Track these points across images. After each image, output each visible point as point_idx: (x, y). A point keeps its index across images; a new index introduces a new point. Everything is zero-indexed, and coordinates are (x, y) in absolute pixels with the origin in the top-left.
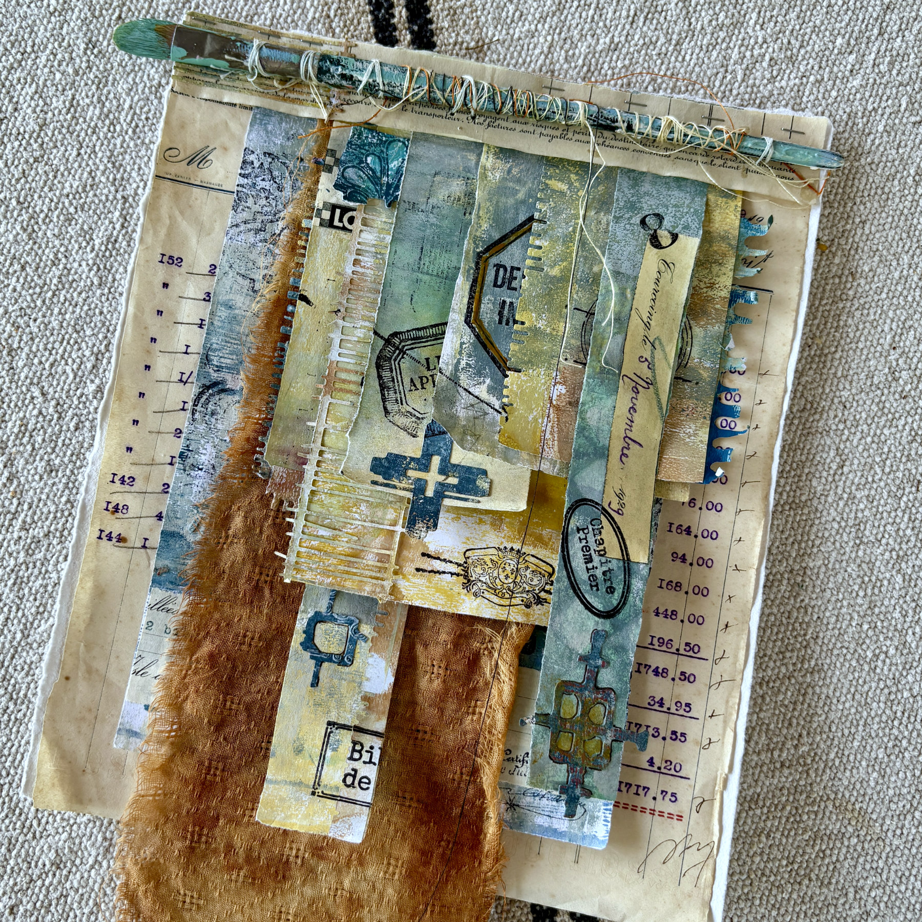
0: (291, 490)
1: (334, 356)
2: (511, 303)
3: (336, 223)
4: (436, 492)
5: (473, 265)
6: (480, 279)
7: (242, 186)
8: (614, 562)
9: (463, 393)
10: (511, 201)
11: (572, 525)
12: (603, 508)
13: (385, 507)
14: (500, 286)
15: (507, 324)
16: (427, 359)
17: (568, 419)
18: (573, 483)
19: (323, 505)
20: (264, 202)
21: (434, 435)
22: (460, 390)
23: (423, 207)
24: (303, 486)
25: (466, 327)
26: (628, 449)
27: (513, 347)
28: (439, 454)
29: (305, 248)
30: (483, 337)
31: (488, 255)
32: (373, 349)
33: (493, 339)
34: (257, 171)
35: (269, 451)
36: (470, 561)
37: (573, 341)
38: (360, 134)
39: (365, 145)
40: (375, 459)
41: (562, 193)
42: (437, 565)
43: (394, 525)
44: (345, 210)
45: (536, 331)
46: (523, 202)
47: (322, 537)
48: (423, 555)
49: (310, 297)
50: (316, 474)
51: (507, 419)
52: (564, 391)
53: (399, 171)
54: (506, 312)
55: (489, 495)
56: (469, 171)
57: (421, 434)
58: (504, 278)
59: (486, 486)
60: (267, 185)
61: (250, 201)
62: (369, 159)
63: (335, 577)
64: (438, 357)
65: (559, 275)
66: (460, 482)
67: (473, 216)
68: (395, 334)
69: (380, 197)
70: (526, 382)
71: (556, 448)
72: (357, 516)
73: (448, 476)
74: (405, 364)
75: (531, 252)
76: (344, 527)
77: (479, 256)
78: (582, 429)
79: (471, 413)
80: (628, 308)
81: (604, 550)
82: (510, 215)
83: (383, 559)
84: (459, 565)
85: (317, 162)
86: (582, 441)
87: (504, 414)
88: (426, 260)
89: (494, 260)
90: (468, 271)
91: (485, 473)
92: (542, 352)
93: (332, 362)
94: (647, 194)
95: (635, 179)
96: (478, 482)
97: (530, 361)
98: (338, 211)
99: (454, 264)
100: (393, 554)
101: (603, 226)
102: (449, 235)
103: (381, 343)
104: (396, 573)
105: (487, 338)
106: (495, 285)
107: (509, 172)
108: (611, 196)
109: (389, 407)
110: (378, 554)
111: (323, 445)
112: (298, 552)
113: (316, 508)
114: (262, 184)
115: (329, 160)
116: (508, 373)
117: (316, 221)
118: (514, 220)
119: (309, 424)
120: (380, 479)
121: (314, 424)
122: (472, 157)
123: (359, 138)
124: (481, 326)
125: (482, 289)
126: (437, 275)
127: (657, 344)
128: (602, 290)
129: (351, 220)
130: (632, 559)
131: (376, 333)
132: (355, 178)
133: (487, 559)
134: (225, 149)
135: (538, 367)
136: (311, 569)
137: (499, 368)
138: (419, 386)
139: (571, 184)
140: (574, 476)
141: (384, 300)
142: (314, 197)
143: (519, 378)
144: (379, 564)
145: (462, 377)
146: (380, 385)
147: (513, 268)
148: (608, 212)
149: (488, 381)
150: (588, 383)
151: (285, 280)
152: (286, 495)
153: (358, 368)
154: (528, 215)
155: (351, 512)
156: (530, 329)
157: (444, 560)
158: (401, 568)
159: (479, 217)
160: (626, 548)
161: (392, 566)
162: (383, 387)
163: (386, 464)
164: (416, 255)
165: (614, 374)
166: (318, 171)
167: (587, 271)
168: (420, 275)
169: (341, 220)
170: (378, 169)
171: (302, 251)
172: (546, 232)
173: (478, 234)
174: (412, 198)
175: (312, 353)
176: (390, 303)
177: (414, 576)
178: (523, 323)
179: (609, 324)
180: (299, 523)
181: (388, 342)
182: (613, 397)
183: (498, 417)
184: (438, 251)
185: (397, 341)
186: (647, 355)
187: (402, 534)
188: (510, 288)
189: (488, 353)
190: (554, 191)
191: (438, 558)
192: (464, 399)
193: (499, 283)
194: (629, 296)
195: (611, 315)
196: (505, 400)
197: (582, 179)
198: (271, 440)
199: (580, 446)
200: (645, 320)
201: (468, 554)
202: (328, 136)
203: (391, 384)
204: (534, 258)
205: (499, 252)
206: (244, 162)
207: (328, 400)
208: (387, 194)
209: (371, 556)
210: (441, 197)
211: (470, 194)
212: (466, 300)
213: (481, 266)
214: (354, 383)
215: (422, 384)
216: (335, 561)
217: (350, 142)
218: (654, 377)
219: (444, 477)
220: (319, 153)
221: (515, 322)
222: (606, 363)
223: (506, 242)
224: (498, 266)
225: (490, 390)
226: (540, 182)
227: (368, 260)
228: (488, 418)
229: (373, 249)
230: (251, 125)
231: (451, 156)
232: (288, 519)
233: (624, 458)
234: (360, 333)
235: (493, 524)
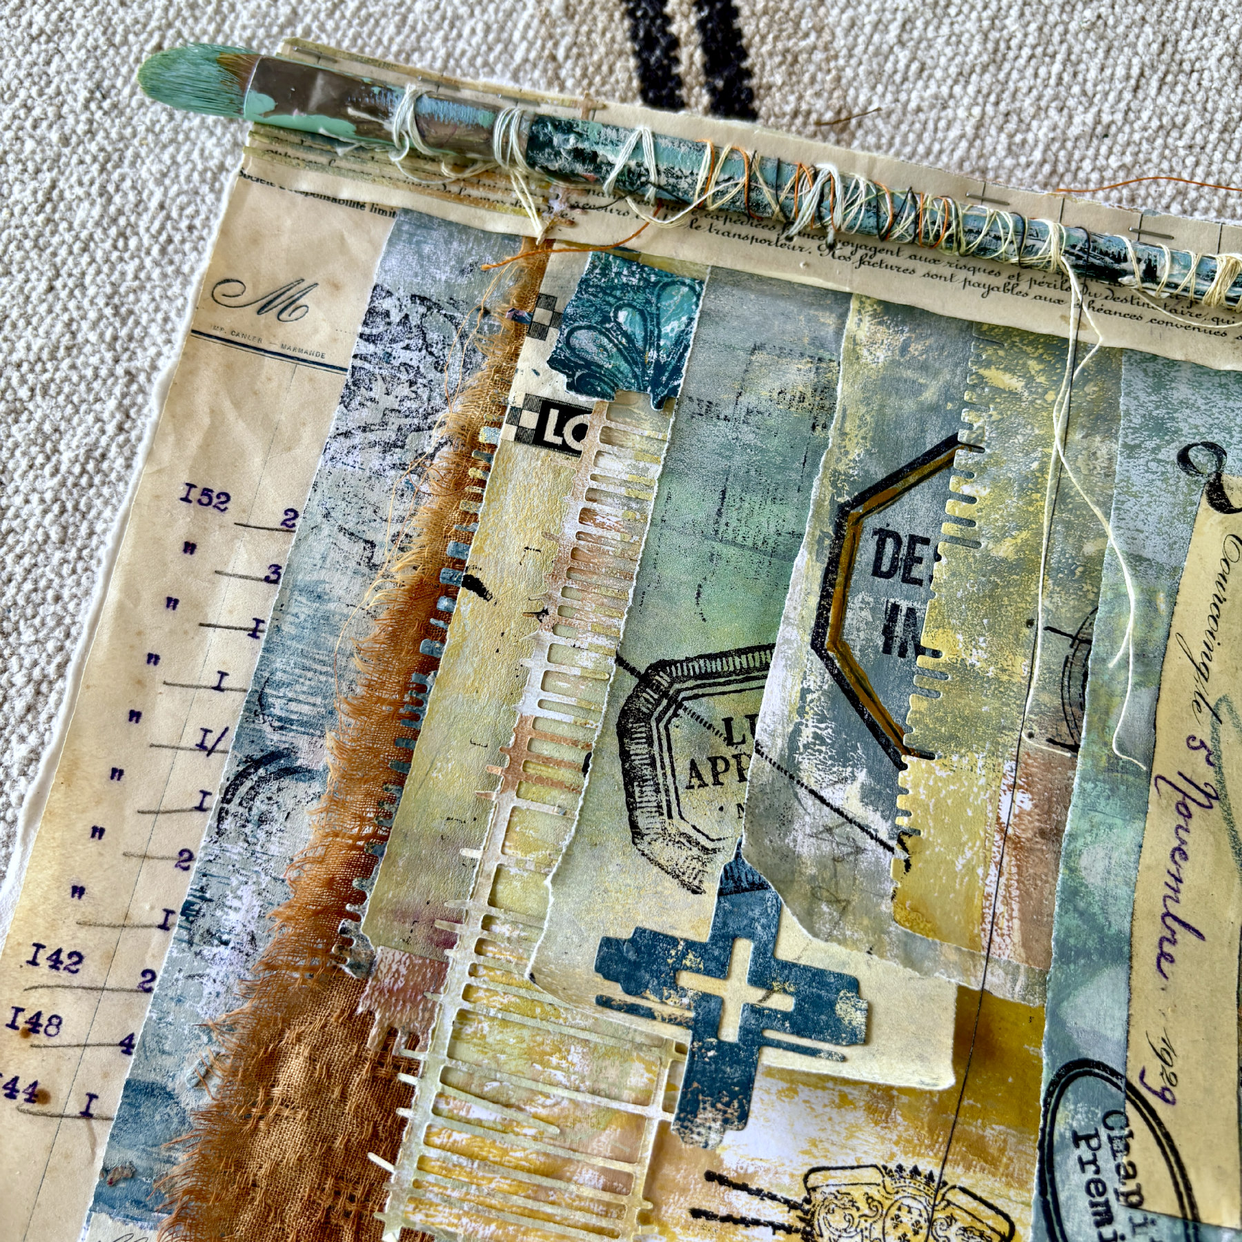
0: (415, 1005)
1: (528, 706)
2: (911, 612)
3: (549, 436)
4: (745, 1031)
5: (830, 530)
6: (844, 559)
7: (364, 358)
8: (1163, 1223)
9: (809, 801)
10: (909, 405)
11: (1062, 1128)
12: (1129, 1086)
13: (625, 1058)
14: (888, 575)
15: (902, 654)
16: (728, 722)
17: (1041, 870)
18: (1058, 1022)
19: (484, 1047)
20: (405, 390)
21: (739, 890)
22: (802, 793)
23: (728, 412)
24: (442, 998)
25: (815, 657)
26: (1173, 942)
27: (915, 703)
28: (751, 936)
29: (482, 483)
30: (850, 679)
31: (860, 510)
32: (613, 696)
33: (872, 683)
34: (396, 330)
35: (375, 910)
36: (817, 1197)
37: (1045, 698)
38: (606, 268)
39: (614, 288)
40: (607, 942)
41: (1014, 395)
42: (742, 1204)
43: (644, 1101)
44: (567, 412)
45: (965, 673)
46: (934, 408)
47: (479, 1123)
48: (710, 1176)
49: (487, 583)
50: (473, 972)
51: (908, 865)
52: (1028, 806)
53: (680, 341)
54: (899, 629)
55: (866, 1042)
56: (822, 346)
57: (712, 886)
58: (894, 559)
59: (859, 1018)
60: (413, 357)
61: (378, 389)
62: (622, 316)
63: (503, 1224)
64: (752, 718)
65: (1012, 557)
66: (799, 1008)
67: (832, 432)
68: (661, 665)
69: (641, 389)
70: (947, 781)
71: (1017, 936)
72: (560, 1076)
73: (771, 990)
74: (681, 729)
75: (953, 507)
76: (530, 1101)
77: (843, 511)
78: (1072, 894)
79: (826, 848)
80: (1160, 633)
81: (1138, 1192)
82: (909, 432)
83: (615, 1184)
84: (792, 1206)
85: (517, 318)
86: (1073, 921)
87: (901, 854)
88: (731, 516)
89: (874, 522)
90: (820, 541)
91: (854, 985)
92: (978, 716)
93: (523, 720)
94: (1183, 403)
95: (1155, 374)
96: (841, 1008)
97: (952, 737)
98: (554, 414)
99: (789, 527)
100: (640, 1172)
101: (1101, 463)
102: (781, 469)
103: (631, 682)
104: (645, 1219)
105: (860, 681)
106: (877, 572)
107: (904, 349)
108: (1114, 405)
109: (642, 822)
110: (604, 1171)
111: (492, 902)
112: (422, 1159)
113: (467, 1052)
114: (405, 356)
115: (541, 315)
116: (906, 759)
117: (509, 431)
118: (916, 441)
119: (467, 853)
120: (615, 991)
121: (476, 854)
122: (829, 320)
123: (604, 274)
124: (846, 656)
125: (848, 578)
126: (755, 548)
127: (1223, 712)
128: (1106, 593)
129: (580, 432)
130: (1205, 1215)
131: (620, 661)
132: (592, 348)
133: (857, 1193)
134: (336, 287)
135: (970, 748)
136: (448, 1201)
137: (886, 747)
138: (708, 778)
139: (1030, 380)
140: (1058, 1002)
141: (640, 594)
142: (507, 385)
143: (931, 771)
144: (607, 1197)
145: (805, 765)
146: (626, 773)
147: (914, 540)
148: (1110, 435)
149: (862, 776)
150: (1083, 791)
151: (438, 546)
152: (403, 1017)
153: (580, 735)
154: (943, 435)
155: (546, 1064)
156: (951, 666)
157: (758, 1193)
158: (657, 1206)
159: (843, 434)
160: (1189, 1188)
161: (636, 1203)
162: (630, 778)
163: (632, 956)
164: (712, 506)
165: (1138, 772)
166: (518, 335)
167: (1070, 551)
168: (718, 547)
169: (559, 431)
170: (639, 334)
171: (477, 490)
172: (983, 470)
173: (841, 467)
174: (706, 392)
175: (483, 699)
176: (652, 600)
177: (686, 1227)
178: (936, 654)
179: (1124, 664)
180: (426, 1088)
181: (645, 680)
182: (1138, 824)
183: (887, 859)
184: (758, 499)
185: (663, 679)
186: (1204, 734)
187: (664, 1126)
188: (907, 580)
189: (861, 714)
190: (997, 390)
191: (744, 1187)
192: (810, 815)
193: (885, 568)
194: (1162, 606)
195: (1126, 646)
196: (903, 822)
197: (1050, 369)
198: (380, 888)
199: (1068, 931)
200: (1198, 660)
201: (814, 1180)
202: (541, 270)
203: (647, 772)
204: (958, 520)
205: (883, 505)
206: (371, 312)
207: (510, 800)
208: (655, 383)
209: (587, 1175)
210: (765, 394)
211: (825, 390)
212: (814, 601)
213: (847, 532)
214: (570, 765)
215: (716, 775)
216: (505, 1185)
217: (584, 282)
218: (1221, 782)
219: (761, 993)
220: (523, 300)
221: (920, 650)
222: (1121, 748)
223: (899, 486)
224: (883, 534)
225: (868, 796)
226: (967, 372)
227: (609, 511)
228: (865, 861)
229: (623, 491)
230: (391, 243)
231: (787, 316)
232: (404, 1078)
233: (1165, 965)
234: (587, 660)
235: (871, 1110)
